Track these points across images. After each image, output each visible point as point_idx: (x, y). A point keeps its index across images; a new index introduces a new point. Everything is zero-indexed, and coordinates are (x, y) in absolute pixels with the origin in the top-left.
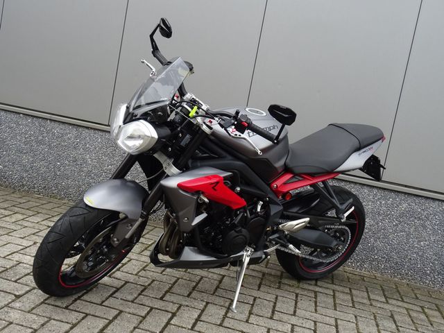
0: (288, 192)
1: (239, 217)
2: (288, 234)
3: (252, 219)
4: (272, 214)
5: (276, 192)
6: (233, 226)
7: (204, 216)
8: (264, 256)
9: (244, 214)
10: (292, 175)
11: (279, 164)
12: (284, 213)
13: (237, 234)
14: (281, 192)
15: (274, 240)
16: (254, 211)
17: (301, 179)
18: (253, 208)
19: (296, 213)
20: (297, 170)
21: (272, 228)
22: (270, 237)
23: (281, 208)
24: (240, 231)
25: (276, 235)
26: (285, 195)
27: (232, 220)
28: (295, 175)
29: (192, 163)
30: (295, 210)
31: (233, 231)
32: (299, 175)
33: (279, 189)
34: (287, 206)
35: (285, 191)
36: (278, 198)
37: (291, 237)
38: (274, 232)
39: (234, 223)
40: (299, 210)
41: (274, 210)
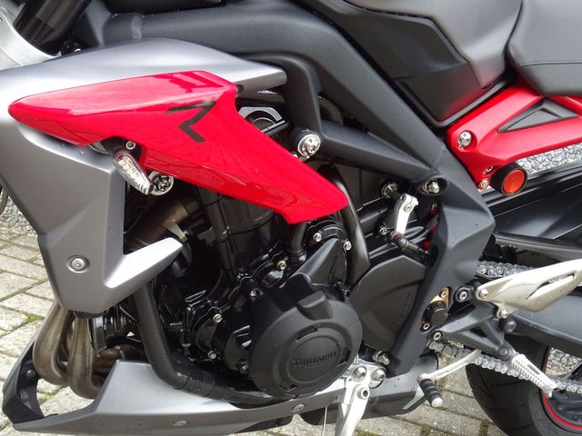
0: (511, 164)
1: (323, 254)
2: (511, 317)
3: (374, 262)
4: (452, 242)
5: (471, 162)
6: (295, 291)
7: (164, 249)
8: (420, 393)
9: (339, 246)
10: (529, 99)
11: (483, 51)
12: (500, 239)
13: (308, 323)
14: (487, 161)
15: (457, 336)
16: (384, 231)
17: (564, 114)
18: (380, 222)
19: (540, 239)
20: (551, 80)
21: (453, 295)
22: (446, 329)
23: (488, 221)
24: (322, 311)
25: (467, 321)
26: (502, 172)
27: (294, 265)
28: (544, 97)
29: (109, 23)
30: (537, 228)
31: (294, 310)
32: (559, 99)
33: (482, 150)
34: (507, 215)
35: (504, 156)
36: (478, 184)
37: (521, 325)
38: (458, 310)
39: (301, 277)
40: (551, 230)
41: (462, 227)
